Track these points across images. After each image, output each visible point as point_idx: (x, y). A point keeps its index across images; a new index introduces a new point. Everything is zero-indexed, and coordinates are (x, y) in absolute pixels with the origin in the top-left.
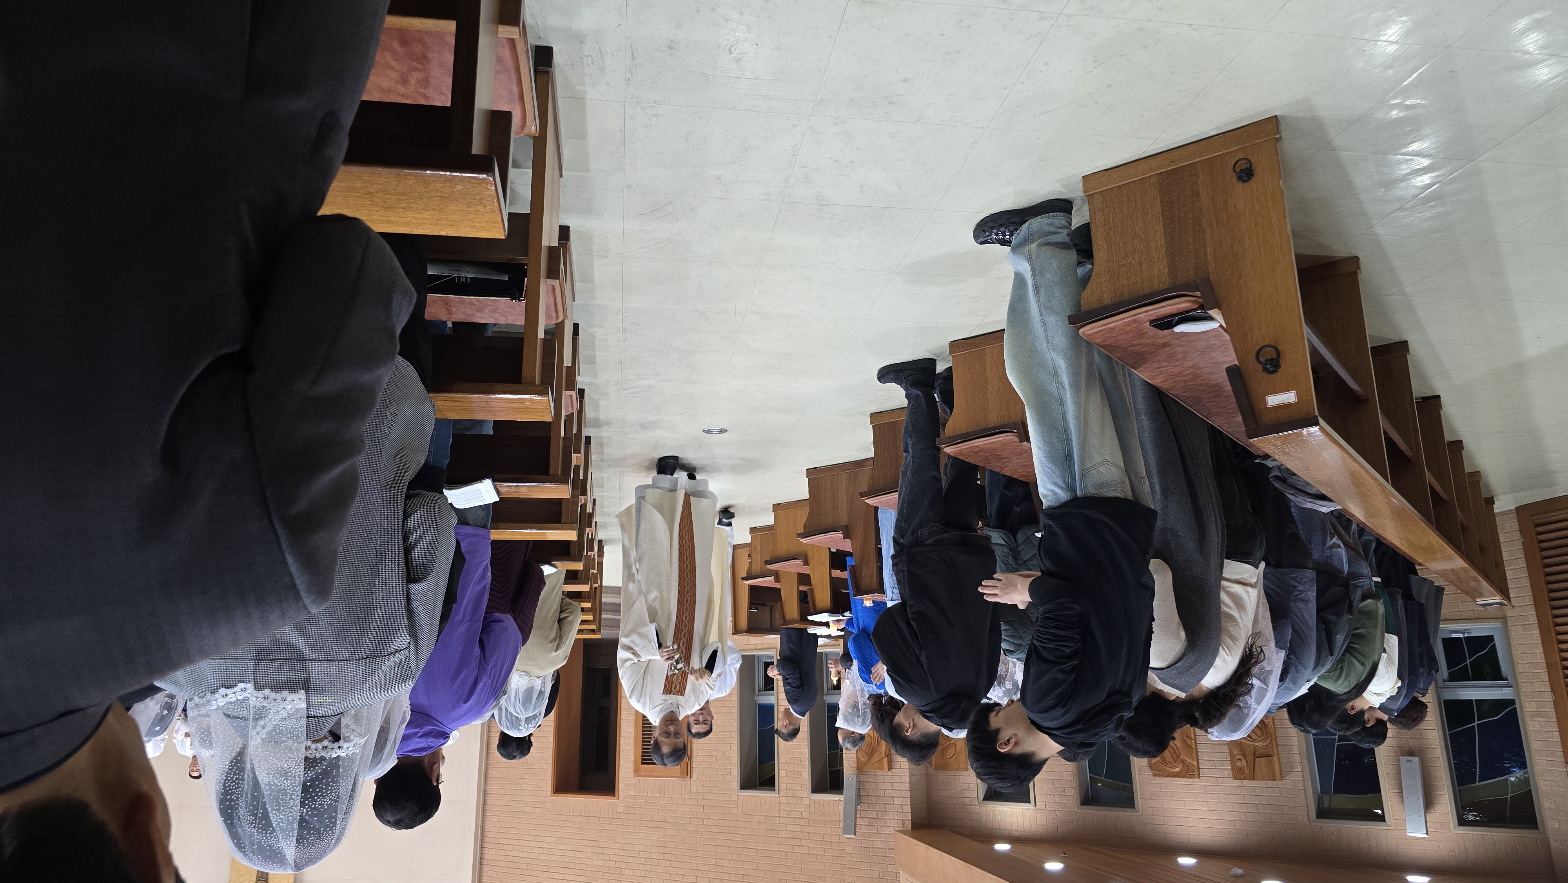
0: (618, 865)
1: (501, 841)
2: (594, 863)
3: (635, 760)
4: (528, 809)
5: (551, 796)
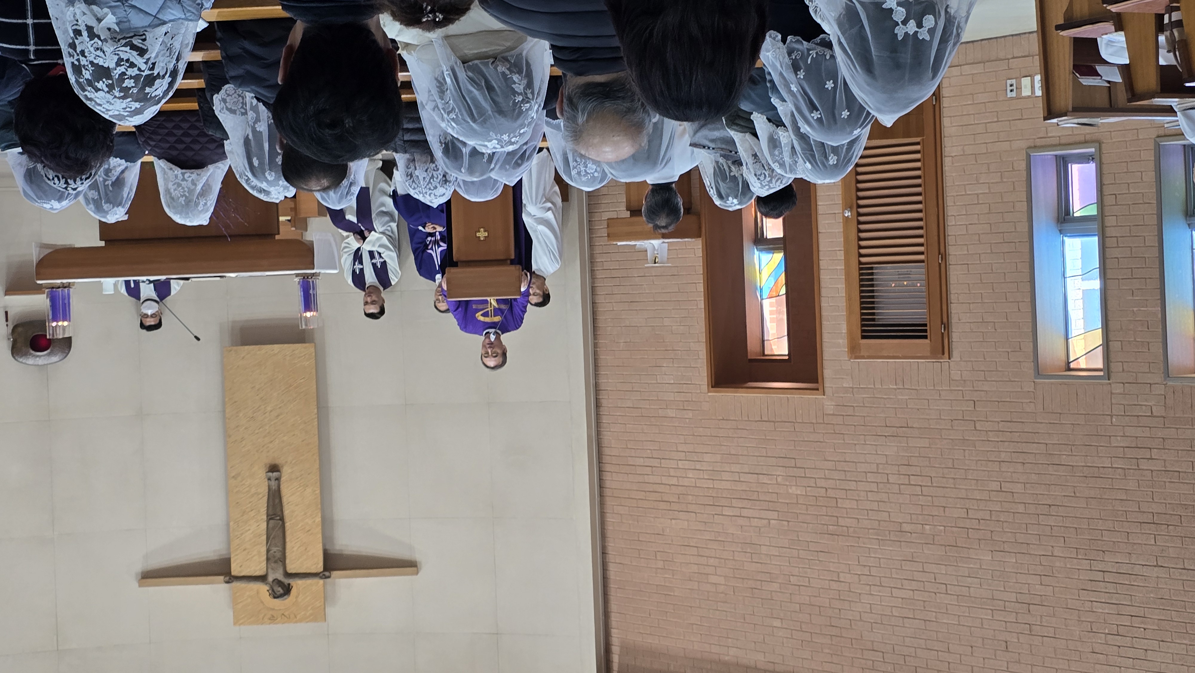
0: (831, 493)
2: (790, 491)
3: (850, 332)
4: (671, 413)
5: (709, 392)
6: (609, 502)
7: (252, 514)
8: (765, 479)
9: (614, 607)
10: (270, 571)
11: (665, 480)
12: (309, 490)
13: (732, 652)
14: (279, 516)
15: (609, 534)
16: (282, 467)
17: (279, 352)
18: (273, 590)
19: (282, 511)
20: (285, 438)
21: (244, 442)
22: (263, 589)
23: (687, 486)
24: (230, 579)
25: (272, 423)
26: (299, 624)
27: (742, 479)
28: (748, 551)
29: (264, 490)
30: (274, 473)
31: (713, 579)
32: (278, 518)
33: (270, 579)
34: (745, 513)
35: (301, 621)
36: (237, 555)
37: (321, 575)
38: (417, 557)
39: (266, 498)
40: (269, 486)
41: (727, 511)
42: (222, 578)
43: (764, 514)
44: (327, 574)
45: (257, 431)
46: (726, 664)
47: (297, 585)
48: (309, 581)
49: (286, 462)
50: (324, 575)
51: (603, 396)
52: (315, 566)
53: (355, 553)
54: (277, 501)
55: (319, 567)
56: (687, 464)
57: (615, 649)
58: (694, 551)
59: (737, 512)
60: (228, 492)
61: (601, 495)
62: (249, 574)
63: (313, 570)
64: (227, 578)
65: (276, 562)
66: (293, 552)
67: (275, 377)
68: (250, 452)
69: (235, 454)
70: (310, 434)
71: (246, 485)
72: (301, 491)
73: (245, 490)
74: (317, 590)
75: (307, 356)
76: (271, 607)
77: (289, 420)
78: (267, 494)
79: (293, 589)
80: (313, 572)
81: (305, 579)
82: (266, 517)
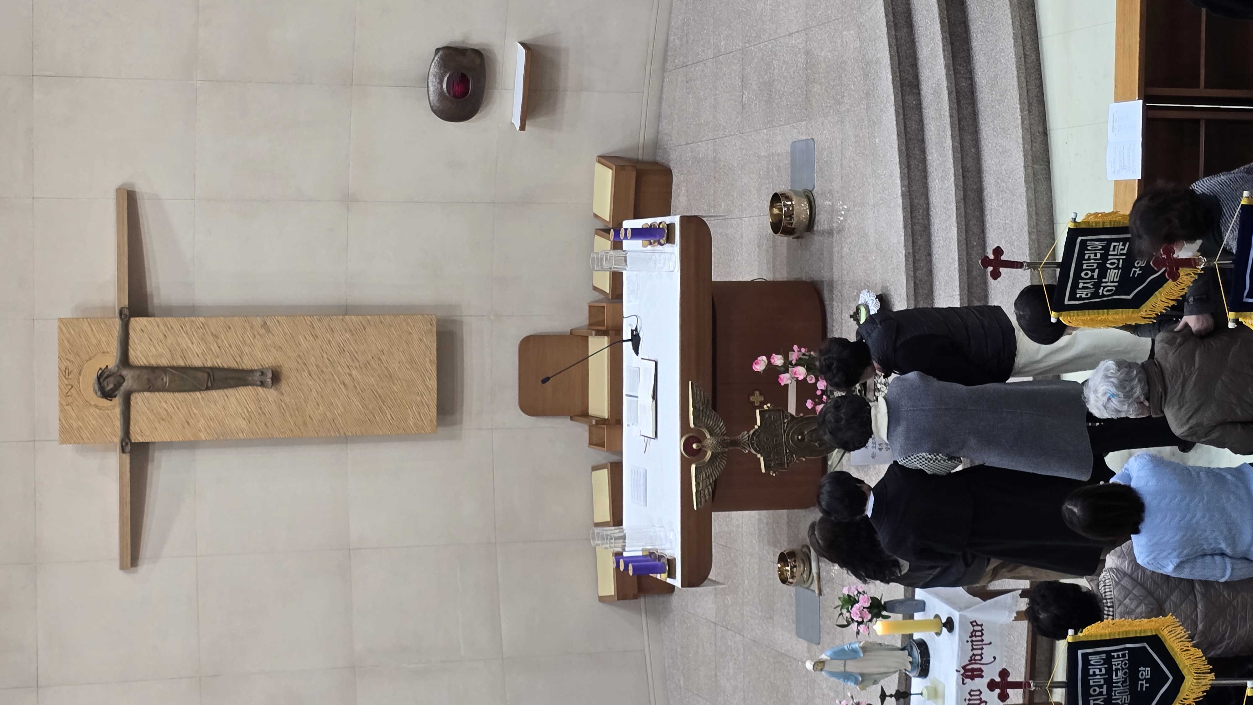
7: (214, 347)
10: (137, 372)
12: (243, 424)
14: (211, 384)
16: (277, 389)
17: (427, 387)
18: (108, 376)
19: (219, 388)
20: (314, 393)
21: (311, 337)
24: (126, 315)
25: (336, 377)
26: (58, 407)
29: (247, 363)
30: (269, 378)
33: (124, 372)
35: (62, 410)
36: (158, 326)
37: (127, 441)
38: (143, 566)
39: (234, 365)
40: (251, 371)
42: (126, 303)
44: (128, 448)
45: (325, 355)
47: (115, 406)
48: (118, 423)
49: (282, 394)
50: (127, 444)
52: (139, 431)
54: (231, 381)
60: (243, 311)
62: (131, 342)
64: (126, 312)
65: (149, 380)
66: (160, 402)
67: (396, 381)
68: (298, 347)
69: (297, 326)
70: (319, 427)
71: (254, 340)
72: (243, 414)
73: (247, 339)
74: (105, 434)
75: (420, 423)
76: (83, 371)
77: (339, 398)
78: (241, 368)
79: (109, 401)
80: (131, 428)
81: (122, 419)
82: (209, 366)
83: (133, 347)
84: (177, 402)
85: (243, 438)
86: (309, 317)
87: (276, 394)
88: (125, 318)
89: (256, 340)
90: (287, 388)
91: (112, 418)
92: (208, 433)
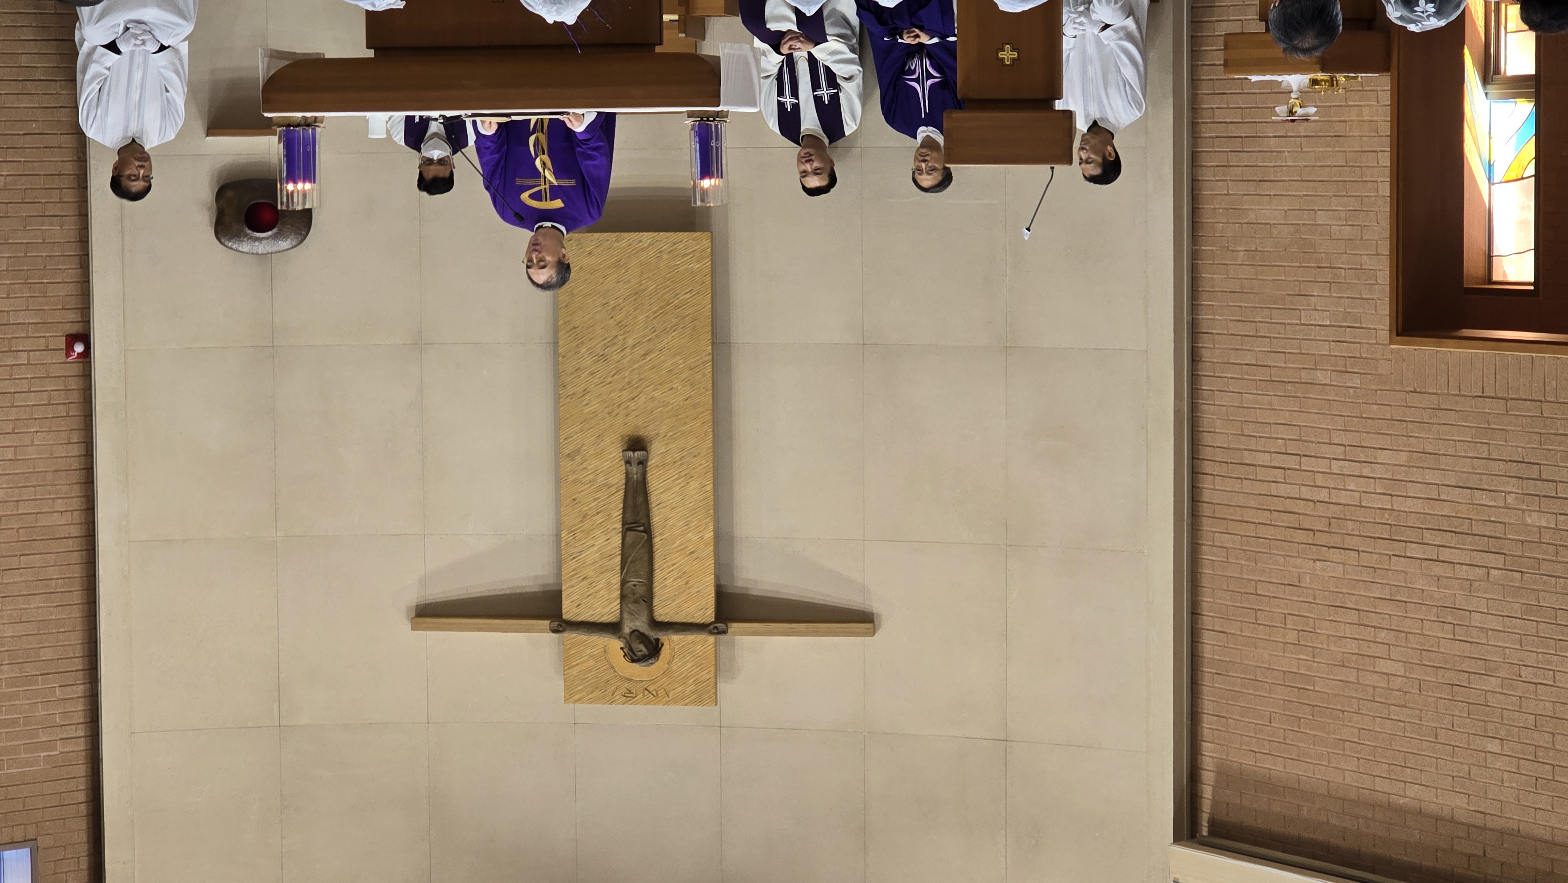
1: (1248, 458)
2: (1529, 520)
4: (1321, 377)
5: (1391, 343)
6: (1207, 526)
7: (599, 519)
8: (1483, 498)
9: (1208, 705)
10: (626, 615)
11: (1306, 493)
12: (694, 484)
13: (1413, 791)
14: (643, 525)
15: (1205, 582)
16: (651, 442)
17: (650, 245)
18: (631, 649)
19: (648, 516)
20: (656, 394)
21: (586, 397)
22: (615, 645)
23: (1344, 505)
24: (560, 625)
25: (636, 366)
26: (671, 707)
27: (1443, 497)
28: (1449, 621)
29: (618, 479)
30: (636, 453)
31: (1383, 666)
32: (642, 528)
33: (627, 630)
34: (1445, 554)
35: (675, 701)
36: (572, 586)
37: (712, 627)
38: (876, 606)
39: (621, 493)
40: (627, 474)
41: (1414, 551)
42: (546, 623)
43: (1480, 559)
44: (721, 626)
45: (608, 380)
46: (1400, 811)
48: (691, 637)
49: (657, 434)
50: (716, 628)
51: (1205, 343)
52: (701, 612)
53: (770, 595)
54: (640, 499)
55: (707, 614)
56: (1347, 467)
57: (1208, 777)
58: (1353, 617)
59: (1431, 553)
60: (559, 481)
61: (1195, 515)
62: (591, 619)
63: (698, 619)
64: (555, 625)
65: (636, 602)
66: (665, 586)
67: (642, 287)
68: (597, 415)
69: (572, 415)
70: (699, 388)
71: (588, 470)
72: (682, 485)
73: (587, 478)
74: (704, 653)
75: (697, 254)
76: (627, 675)
77: (663, 362)
78: (624, 487)
79: (664, 647)
80: (697, 621)
81: (685, 633)
82: (621, 526)
83: (599, 617)
84: (665, 566)
85: (712, 485)
86: (561, 400)
87: (657, 443)
88: (561, 626)
89: (589, 468)
90: (650, 428)
91: (684, 643)
92: (704, 529)
